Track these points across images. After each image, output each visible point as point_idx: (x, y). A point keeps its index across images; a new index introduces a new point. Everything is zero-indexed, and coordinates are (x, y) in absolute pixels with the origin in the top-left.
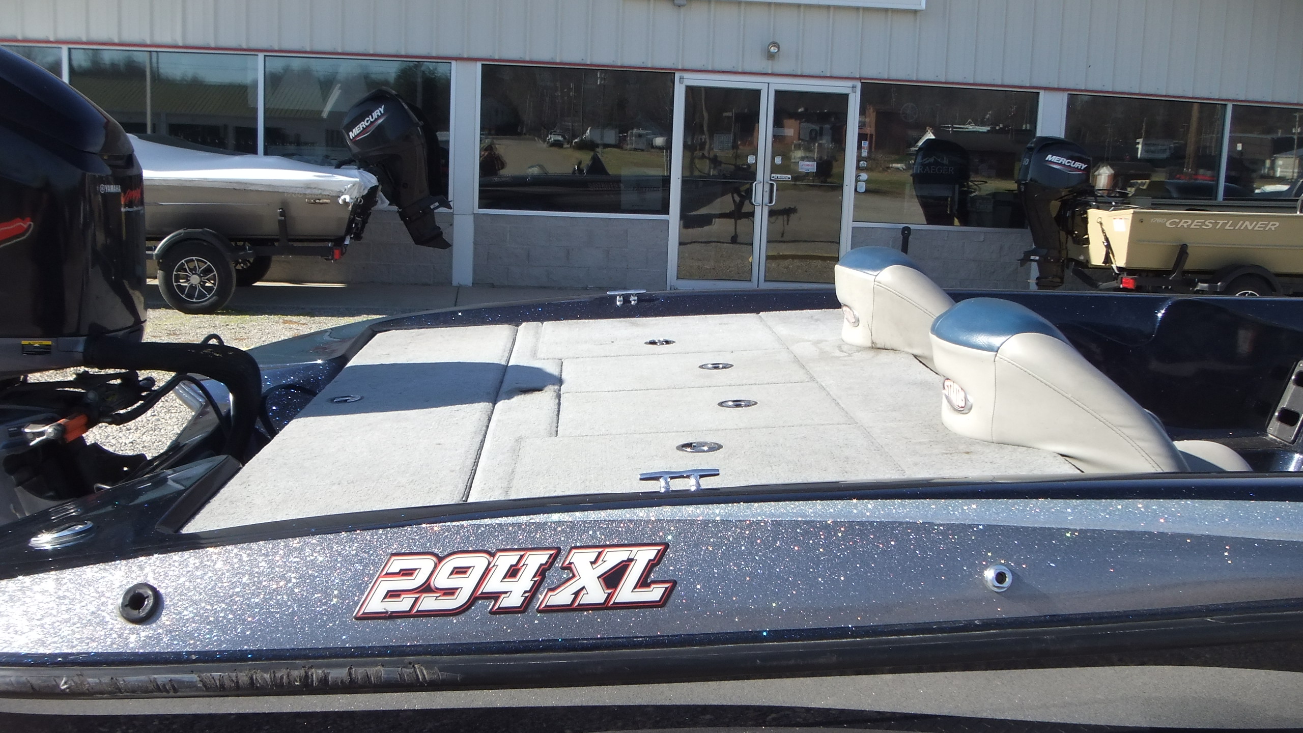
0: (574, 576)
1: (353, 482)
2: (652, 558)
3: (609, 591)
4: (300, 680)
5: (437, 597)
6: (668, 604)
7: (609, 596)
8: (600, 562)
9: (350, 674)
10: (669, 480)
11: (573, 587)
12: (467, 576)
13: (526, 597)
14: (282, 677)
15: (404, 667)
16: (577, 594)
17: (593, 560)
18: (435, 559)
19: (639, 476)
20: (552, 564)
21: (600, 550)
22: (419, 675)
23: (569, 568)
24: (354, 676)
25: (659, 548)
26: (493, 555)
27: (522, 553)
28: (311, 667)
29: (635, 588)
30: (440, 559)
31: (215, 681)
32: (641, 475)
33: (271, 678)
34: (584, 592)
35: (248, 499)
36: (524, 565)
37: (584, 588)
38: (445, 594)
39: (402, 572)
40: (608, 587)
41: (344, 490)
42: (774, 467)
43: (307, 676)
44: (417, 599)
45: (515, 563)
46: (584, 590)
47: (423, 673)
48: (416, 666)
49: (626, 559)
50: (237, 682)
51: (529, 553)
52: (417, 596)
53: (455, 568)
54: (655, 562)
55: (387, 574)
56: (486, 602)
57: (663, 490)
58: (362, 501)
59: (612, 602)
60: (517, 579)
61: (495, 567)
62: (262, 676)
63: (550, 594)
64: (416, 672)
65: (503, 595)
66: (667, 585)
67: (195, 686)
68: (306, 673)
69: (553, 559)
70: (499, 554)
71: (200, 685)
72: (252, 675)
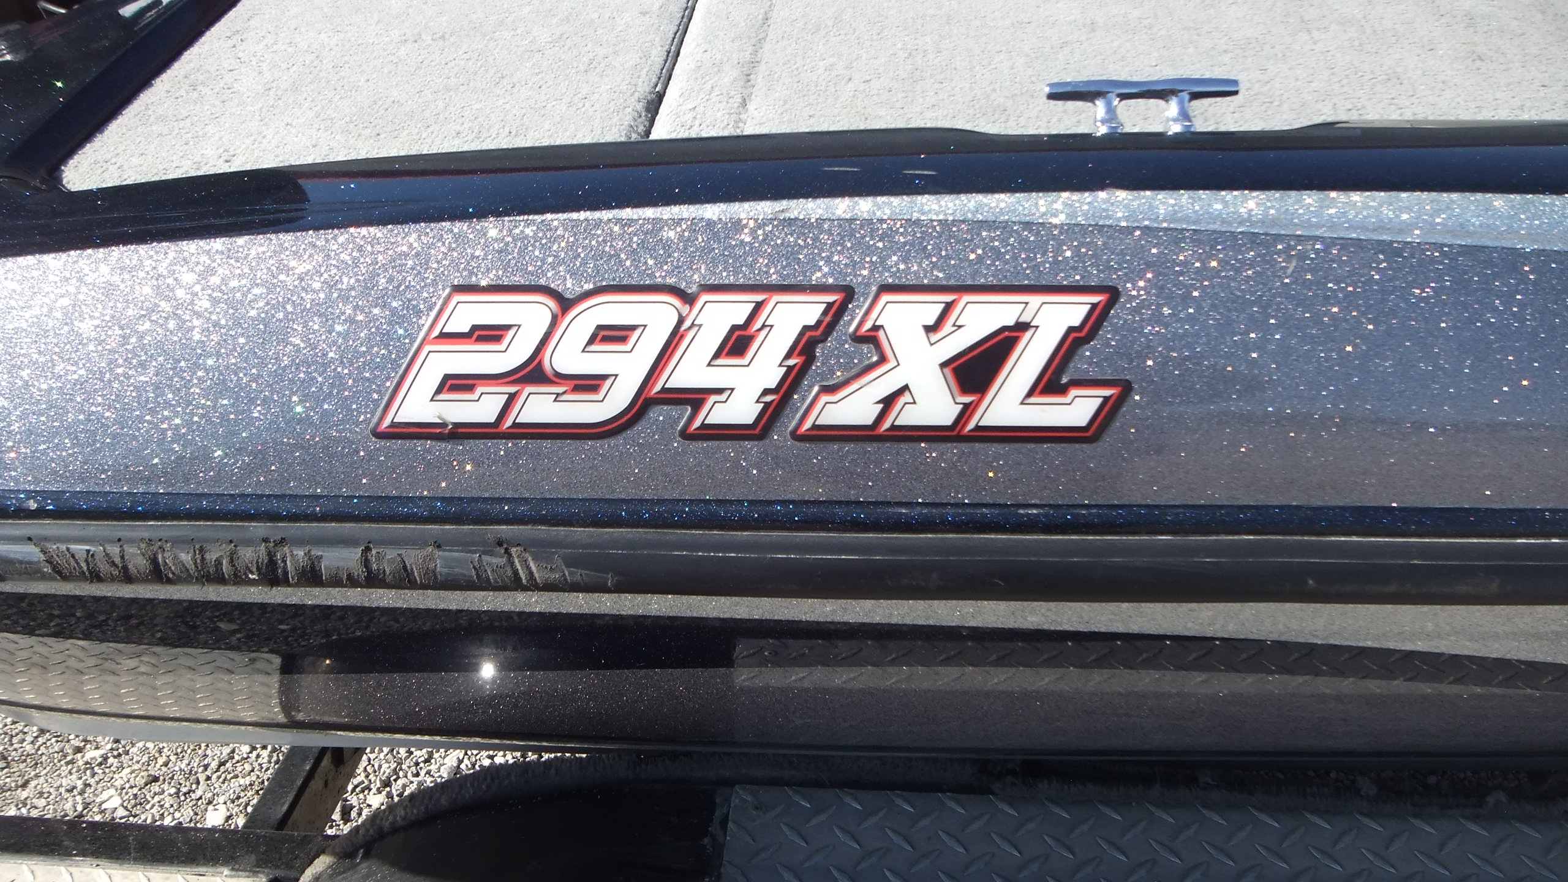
0: (883, 359)
1: (443, 37)
2: (1076, 322)
3: (967, 399)
4: (258, 569)
5: (558, 395)
6: (1108, 439)
7: (967, 411)
8: (948, 327)
9: (366, 563)
10: (1116, 102)
11: (881, 385)
12: (628, 347)
13: (767, 405)
14: (218, 562)
15: (485, 553)
16: (888, 402)
17: (931, 322)
18: (552, 303)
19: (1047, 90)
20: (831, 327)
21: (949, 298)
22: (520, 571)
23: (871, 338)
24: (375, 567)
25: (1095, 299)
26: (689, 299)
27: (759, 298)
28: (282, 542)
29: (1030, 394)
30: (565, 304)
31: (78, 563)
32: (1049, 85)
33: (195, 563)
34: (906, 398)
35: (229, 79)
36: (764, 326)
37: (906, 388)
38: (576, 389)
39: (477, 333)
40: (965, 389)
41: (420, 59)
42: (1316, 35)
43: (272, 562)
44: (512, 398)
45: (741, 322)
46: (907, 393)
47: (528, 567)
48: (513, 550)
49: (1011, 323)
50: (125, 568)
51: (776, 298)
52: (512, 389)
53: (600, 328)
54: (1082, 334)
55: (444, 336)
56: (673, 411)
57: (1102, 130)
58: (448, 90)
59: (971, 425)
60: (746, 361)
61: (696, 329)
62: (176, 557)
63: (824, 398)
64: (512, 564)
65: (713, 398)
66: (1107, 392)
67: (39, 571)
68: (271, 555)
69: (835, 315)
70: (704, 298)
71: (47, 569)
72: (155, 555)
